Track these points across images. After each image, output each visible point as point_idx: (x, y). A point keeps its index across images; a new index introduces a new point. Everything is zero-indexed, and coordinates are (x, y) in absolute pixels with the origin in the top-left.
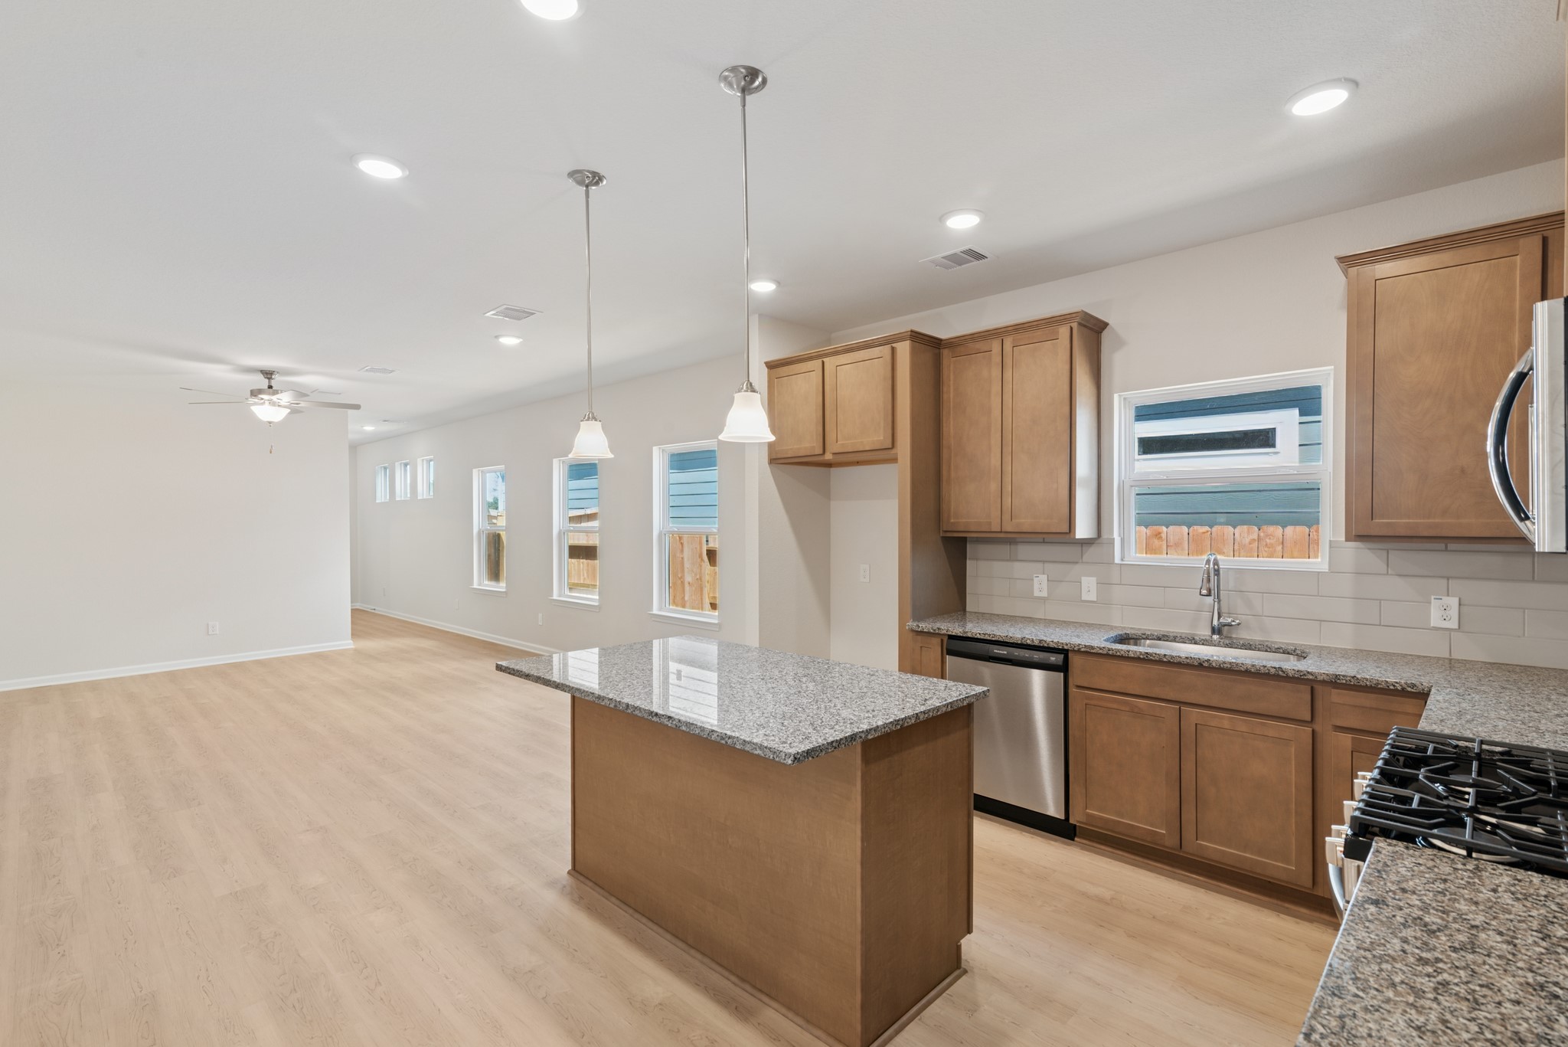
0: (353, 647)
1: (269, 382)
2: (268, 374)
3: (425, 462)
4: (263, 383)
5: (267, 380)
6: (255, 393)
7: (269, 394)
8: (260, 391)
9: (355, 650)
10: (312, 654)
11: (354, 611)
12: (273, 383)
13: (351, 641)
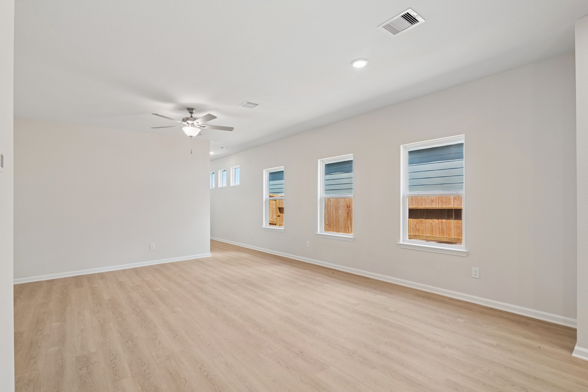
0: (211, 256)
1: (191, 115)
2: (191, 110)
3: (234, 169)
4: (189, 115)
5: (190, 114)
6: (185, 120)
7: (191, 120)
8: (187, 119)
9: (212, 258)
10: (194, 260)
11: (211, 240)
12: (193, 115)
13: (210, 253)
